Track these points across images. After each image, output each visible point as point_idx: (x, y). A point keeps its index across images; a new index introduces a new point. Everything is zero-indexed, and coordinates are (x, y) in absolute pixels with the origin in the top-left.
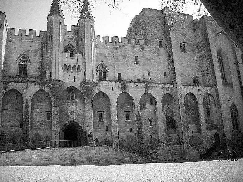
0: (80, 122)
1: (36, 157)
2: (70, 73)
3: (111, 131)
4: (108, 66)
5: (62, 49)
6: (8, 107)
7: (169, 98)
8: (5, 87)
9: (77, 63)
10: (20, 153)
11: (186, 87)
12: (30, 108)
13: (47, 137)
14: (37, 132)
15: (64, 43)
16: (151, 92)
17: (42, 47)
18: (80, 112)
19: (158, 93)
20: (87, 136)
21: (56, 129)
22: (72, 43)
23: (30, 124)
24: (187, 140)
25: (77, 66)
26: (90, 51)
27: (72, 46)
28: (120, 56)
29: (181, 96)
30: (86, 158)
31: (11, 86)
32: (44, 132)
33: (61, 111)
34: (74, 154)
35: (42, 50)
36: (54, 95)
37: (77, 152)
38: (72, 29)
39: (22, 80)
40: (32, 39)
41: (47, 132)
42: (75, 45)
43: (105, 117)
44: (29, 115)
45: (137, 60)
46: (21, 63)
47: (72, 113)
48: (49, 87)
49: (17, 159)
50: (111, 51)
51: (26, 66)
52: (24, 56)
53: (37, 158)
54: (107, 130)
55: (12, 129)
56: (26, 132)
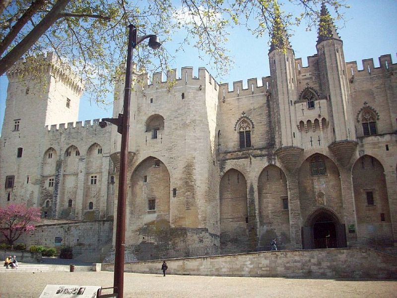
0: (334, 208)
1: (251, 264)
2: (310, 133)
3: (389, 221)
4: (378, 110)
5: (294, 98)
6: (228, 195)
8: (222, 168)
10: (228, 259)
12: (256, 194)
13: (283, 234)
14: (269, 228)
15: (297, 88)
17: (268, 101)
18: (334, 194)
20: (347, 231)
21: (296, 223)
22: (311, 85)
23: (257, 218)
25: (320, 120)
26: (338, 91)
27: (312, 89)
30: (329, 267)
31: (229, 165)
32: (278, 229)
33: (303, 193)
34: (310, 261)
35: (268, 106)
36: (288, 170)
37: (313, 258)
38: (309, 63)
39: (243, 154)
40: (253, 93)
41: (284, 228)
42: (316, 87)
43: (377, 197)
44: (257, 203)
46: (242, 130)
47: (321, 195)
48: (282, 160)
49: (224, 267)
50: (381, 81)
51: (248, 133)
52: (244, 119)
53: (252, 266)
54: (383, 219)
55: (235, 225)
56: (253, 229)
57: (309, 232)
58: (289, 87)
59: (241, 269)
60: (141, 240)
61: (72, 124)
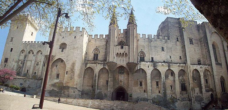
0: (125, 87)
1: (91, 103)
2: (120, 58)
3: (147, 92)
4: (145, 52)
5: (116, 44)
6: (87, 77)
7: (182, 72)
8: (86, 66)
9: (125, 52)
10: (83, 100)
11: (193, 65)
12: (97, 77)
13: (105, 94)
14: (100, 91)
15: (118, 40)
16: (172, 69)
17: (106, 44)
18: (126, 82)
19: (176, 69)
20: (129, 96)
21: (110, 90)
22: (123, 40)
23: (96, 86)
24: (193, 98)
26: (133, 44)
28: (152, 46)
29: (190, 71)
31: (88, 66)
32: (103, 92)
33: (115, 80)
34: (113, 105)
35: (106, 46)
36: (110, 70)
37: (115, 104)
38: (123, 32)
39: (94, 62)
40: (101, 40)
41: (106, 91)
42: (125, 41)
44: (97, 81)
45: (163, 49)
46: (95, 53)
47: (121, 81)
48: (108, 66)
49: (81, 103)
50: (147, 43)
51: (97, 54)
52: (96, 49)
53: (92, 104)
55: (87, 88)
56: (94, 90)
57: (114, 94)
58: (115, 40)
59: (88, 105)
60: (52, 89)
61: (32, 42)
